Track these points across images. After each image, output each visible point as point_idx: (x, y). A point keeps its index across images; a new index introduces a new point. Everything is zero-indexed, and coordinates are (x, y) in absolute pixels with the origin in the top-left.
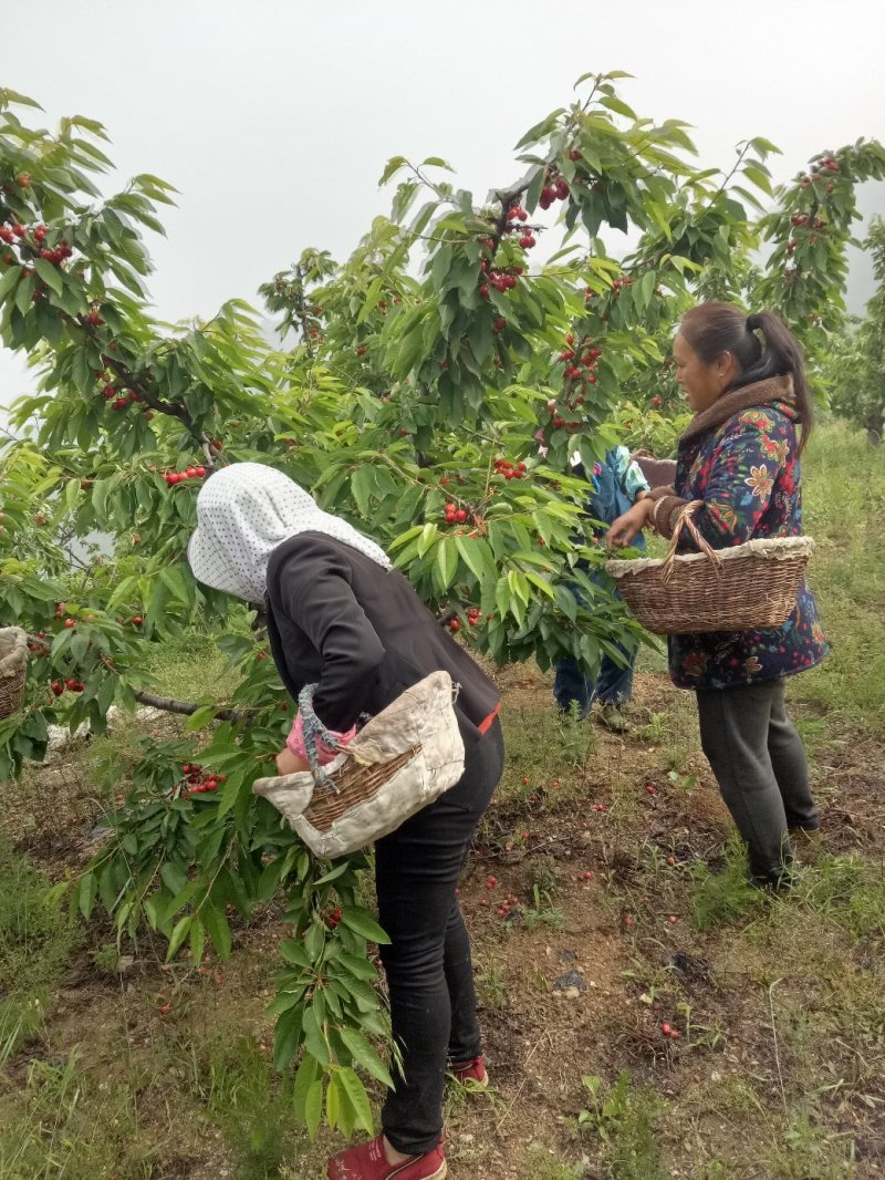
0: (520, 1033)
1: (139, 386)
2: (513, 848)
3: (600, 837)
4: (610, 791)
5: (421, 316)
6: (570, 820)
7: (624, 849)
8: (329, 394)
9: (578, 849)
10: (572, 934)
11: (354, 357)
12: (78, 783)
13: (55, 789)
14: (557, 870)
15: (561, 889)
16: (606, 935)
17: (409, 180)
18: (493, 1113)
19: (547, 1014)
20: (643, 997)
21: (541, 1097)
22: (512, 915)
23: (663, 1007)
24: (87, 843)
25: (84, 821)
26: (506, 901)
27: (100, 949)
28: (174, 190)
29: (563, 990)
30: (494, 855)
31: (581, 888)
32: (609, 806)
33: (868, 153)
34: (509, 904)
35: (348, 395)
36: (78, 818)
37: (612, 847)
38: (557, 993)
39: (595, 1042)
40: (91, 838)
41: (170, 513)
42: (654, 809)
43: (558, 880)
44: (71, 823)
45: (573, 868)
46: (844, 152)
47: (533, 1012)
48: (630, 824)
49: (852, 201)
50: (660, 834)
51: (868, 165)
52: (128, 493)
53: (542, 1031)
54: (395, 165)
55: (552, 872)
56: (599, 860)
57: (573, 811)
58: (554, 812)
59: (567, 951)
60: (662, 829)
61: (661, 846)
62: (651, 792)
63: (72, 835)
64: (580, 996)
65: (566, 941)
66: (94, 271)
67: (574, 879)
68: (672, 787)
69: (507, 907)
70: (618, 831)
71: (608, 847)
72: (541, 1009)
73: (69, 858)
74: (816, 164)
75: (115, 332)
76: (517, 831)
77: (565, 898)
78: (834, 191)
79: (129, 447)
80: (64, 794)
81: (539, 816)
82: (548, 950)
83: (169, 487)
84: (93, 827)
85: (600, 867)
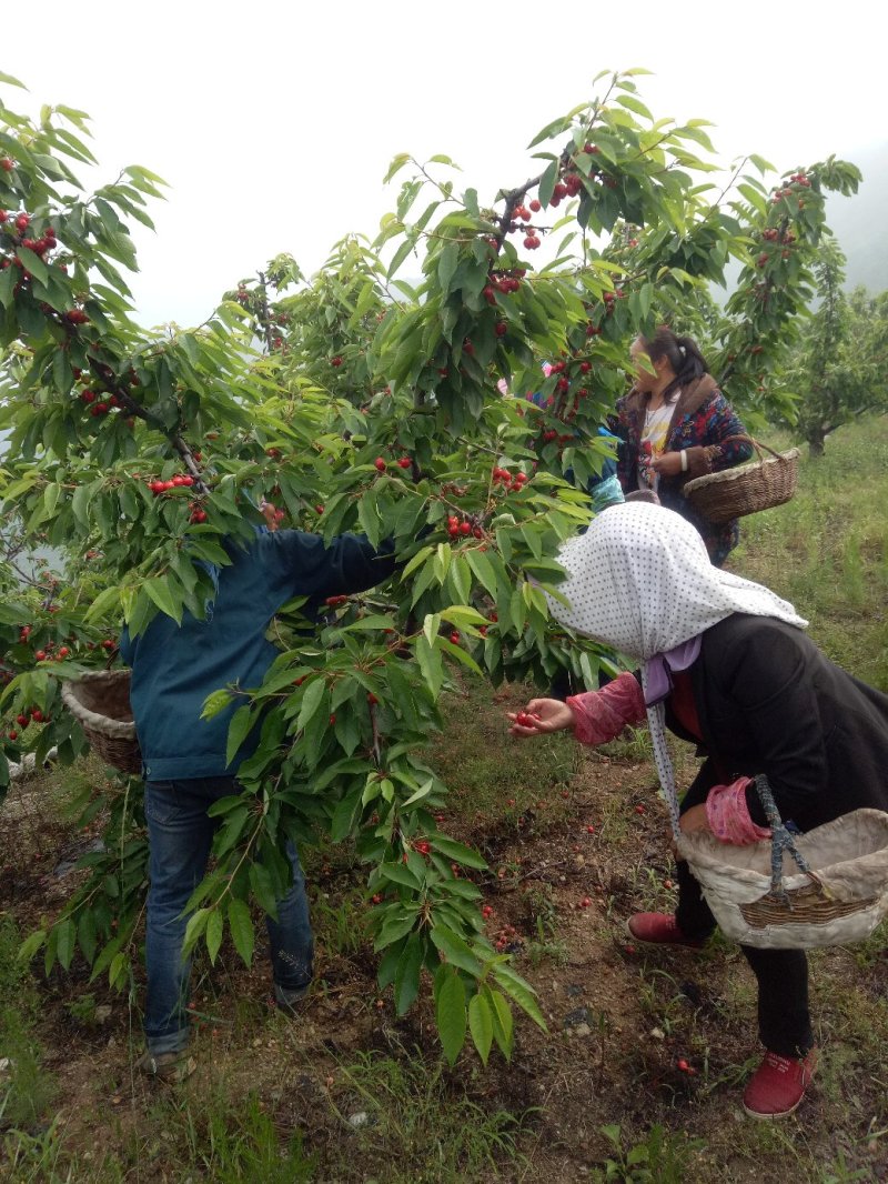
0: (534, 1077)
1: (121, 390)
2: (505, 874)
3: (595, 862)
4: (601, 812)
5: (420, 321)
6: (560, 843)
7: (620, 872)
8: (311, 406)
9: (573, 874)
10: (578, 966)
11: (328, 368)
12: (39, 815)
13: (14, 821)
14: (554, 898)
15: (560, 918)
16: (612, 966)
17: (414, 178)
18: (514, 1168)
19: (559, 1054)
20: (656, 1032)
21: (561, 1147)
22: (512, 947)
23: (677, 1041)
24: (53, 881)
25: (48, 857)
26: (503, 932)
27: (75, 999)
28: (165, 183)
29: (573, 1028)
30: (487, 882)
31: (580, 916)
32: (599, 827)
33: (839, 170)
34: (506, 935)
35: (329, 406)
36: (41, 853)
37: (606, 871)
38: (569, 1032)
39: (612, 1083)
40: (56, 874)
41: (156, 523)
42: (645, 829)
43: (556, 908)
44: (34, 859)
45: (570, 894)
46: (814, 168)
47: (544, 1053)
48: (623, 846)
49: (823, 217)
50: (654, 856)
51: (839, 181)
52: (110, 499)
53: (556, 1073)
54: (400, 162)
55: (549, 900)
56: (595, 885)
57: (563, 834)
58: (544, 836)
59: (574, 986)
60: (654, 851)
61: (657, 869)
62: (640, 812)
63: (35, 873)
64: (592, 1033)
65: (571, 974)
66: (77, 267)
67: (572, 906)
68: (661, 805)
69: (505, 938)
70: (612, 853)
71: (603, 871)
72: (553, 1050)
73: (34, 898)
74: (788, 179)
75: (102, 332)
76: (508, 856)
77: (565, 927)
78: (805, 207)
79: (109, 455)
80: (25, 827)
81: (530, 840)
82: (555, 985)
83: (155, 496)
84: (58, 863)
85: (598, 893)
